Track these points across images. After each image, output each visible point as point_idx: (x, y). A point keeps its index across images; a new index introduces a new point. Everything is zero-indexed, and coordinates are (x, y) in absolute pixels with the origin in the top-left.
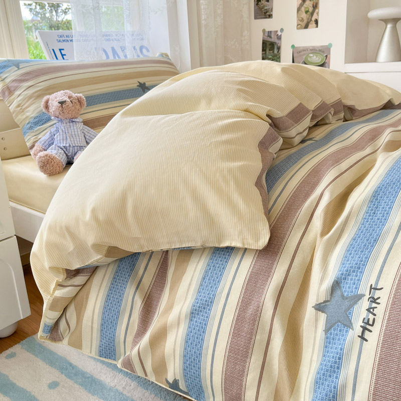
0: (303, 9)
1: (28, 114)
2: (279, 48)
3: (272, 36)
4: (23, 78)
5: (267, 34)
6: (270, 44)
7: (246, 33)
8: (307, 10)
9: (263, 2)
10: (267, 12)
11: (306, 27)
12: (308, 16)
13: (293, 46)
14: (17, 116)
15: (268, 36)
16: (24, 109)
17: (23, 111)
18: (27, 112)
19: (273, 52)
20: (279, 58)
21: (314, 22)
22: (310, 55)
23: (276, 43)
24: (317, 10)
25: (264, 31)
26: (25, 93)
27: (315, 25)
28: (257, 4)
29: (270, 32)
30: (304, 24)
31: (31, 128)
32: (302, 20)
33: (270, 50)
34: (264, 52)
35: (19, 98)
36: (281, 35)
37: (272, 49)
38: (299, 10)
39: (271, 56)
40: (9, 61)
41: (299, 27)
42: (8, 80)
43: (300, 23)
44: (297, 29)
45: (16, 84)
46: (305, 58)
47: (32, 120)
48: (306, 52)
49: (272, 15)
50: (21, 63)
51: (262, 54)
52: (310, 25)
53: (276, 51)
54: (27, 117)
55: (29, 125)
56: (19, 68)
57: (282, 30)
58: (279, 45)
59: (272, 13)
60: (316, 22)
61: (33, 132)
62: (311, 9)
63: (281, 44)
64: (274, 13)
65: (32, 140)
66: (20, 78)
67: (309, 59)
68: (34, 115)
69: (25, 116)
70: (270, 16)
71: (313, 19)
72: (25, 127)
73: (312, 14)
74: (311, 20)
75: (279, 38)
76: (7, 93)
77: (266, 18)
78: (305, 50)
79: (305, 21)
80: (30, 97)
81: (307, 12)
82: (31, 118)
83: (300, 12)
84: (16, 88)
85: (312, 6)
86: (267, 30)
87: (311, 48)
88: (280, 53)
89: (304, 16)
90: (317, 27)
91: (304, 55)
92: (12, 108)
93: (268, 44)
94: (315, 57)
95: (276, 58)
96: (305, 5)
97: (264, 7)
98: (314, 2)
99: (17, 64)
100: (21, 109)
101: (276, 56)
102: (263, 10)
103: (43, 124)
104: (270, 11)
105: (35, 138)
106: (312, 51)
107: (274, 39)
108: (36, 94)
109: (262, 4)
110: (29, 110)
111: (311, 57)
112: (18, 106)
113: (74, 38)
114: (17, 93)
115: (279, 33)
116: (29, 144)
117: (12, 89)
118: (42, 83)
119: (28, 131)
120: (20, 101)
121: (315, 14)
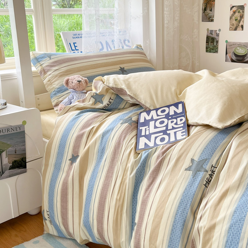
0: (234, 18)
1: (54, 86)
2: (217, 42)
3: (213, 34)
4: (52, 64)
5: (209, 32)
6: (211, 39)
7: (195, 30)
8: (236, 18)
9: (208, 11)
10: (210, 18)
11: (236, 29)
12: (237, 23)
13: (227, 41)
14: (48, 86)
15: (210, 33)
16: (52, 82)
17: (51, 84)
18: (54, 85)
19: (213, 44)
20: (217, 48)
21: (241, 27)
22: (237, 48)
23: (215, 38)
24: (243, 19)
25: (208, 29)
26: (53, 73)
27: (242, 29)
28: (204, 12)
29: (212, 31)
30: (234, 27)
31: (55, 94)
32: (233, 25)
33: (211, 43)
34: (207, 44)
35: (50, 76)
36: (219, 33)
37: (213, 42)
38: (231, 18)
39: (212, 46)
40: (45, 54)
41: (231, 29)
42: (44, 66)
43: (232, 26)
44: (230, 30)
45: (48, 68)
46: (234, 50)
47: (56, 90)
48: (235, 46)
49: (213, 20)
50: (52, 55)
51: (206, 45)
52: (238, 28)
53: (215, 44)
54: (53, 88)
55: (54, 92)
56: (50, 59)
57: (220, 30)
58: (217, 40)
59: (213, 19)
60: (242, 27)
61: (56, 97)
62: (239, 18)
63: (219, 39)
64: (215, 19)
65: (56, 101)
66: (51, 65)
67: (237, 50)
68: (57, 87)
69: (52, 87)
70: (212, 21)
71: (240, 25)
72: (52, 93)
73: (240, 21)
74: (239, 25)
75: (218, 35)
76: (43, 73)
77: (209, 21)
78: (234, 44)
79: (235, 26)
80: (56, 76)
81: (236, 20)
82: (56, 88)
83: (232, 19)
84: (48, 70)
85: (240, 16)
86: (210, 29)
87: (239, 44)
88: (218, 45)
89: (234, 22)
90: (243, 30)
91: (234, 47)
92: (45, 82)
93: (210, 38)
94: (241, 49)
95: (215, 48)
96: (235, 16)
97: (209, 14)
98: (241, 14)
99: (50, 56)
100: (50, 83)
101: (215, 47)
102: (208, 16)
103: (62, 92)
104: (212, 17)
105: (57, 101)
106: (239, 46)
107: (214, 36)
108: (60, 74)
109: (207, 12)
110: (55, 84)
111: (238, 49)
112: (49, 81)
113: (83, 36)
114: (49, 73)
115: (218, 32)
116: (54, 104)
117: (46, 71)
118: (63, 68)
119: (53, 96)
120: (50, 78)
121: (241, 22)
